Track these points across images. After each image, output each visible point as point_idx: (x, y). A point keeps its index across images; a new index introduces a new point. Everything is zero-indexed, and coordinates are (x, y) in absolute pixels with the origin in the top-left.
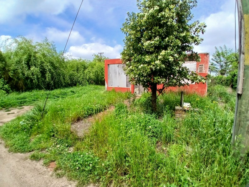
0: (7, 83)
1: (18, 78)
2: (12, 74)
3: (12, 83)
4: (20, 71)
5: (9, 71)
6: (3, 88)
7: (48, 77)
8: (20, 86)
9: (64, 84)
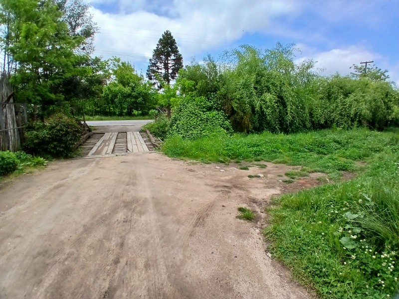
0: (229, 118)
1: (243, 111)
2: (236, 105)
3: (235, 118)
4: (247, 100)
5: (232, 100)
6: (222, 124)
7: (291, 112)
8: (244, 124)
9: (308, 124)
